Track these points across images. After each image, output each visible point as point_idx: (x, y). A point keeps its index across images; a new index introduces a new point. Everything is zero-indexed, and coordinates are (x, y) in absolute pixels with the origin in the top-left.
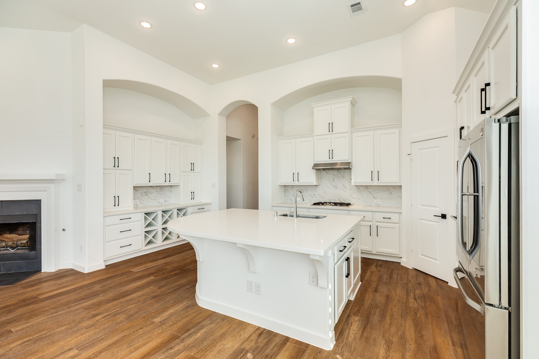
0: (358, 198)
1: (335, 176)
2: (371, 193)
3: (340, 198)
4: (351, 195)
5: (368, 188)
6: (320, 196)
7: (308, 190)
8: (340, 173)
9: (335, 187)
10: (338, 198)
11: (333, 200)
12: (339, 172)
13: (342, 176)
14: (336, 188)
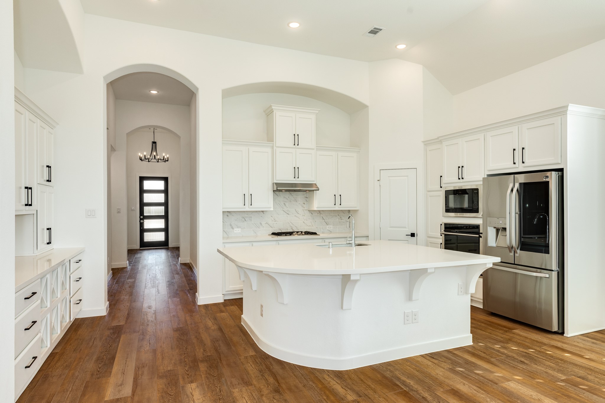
0: (311, 226)
1: (287, 199)
2: (324, 219)
3: (292, 225)
4: (304, 222)
5: (321, 213)
6: (269, 225)
7: (251, 217)
8: (292, 196)
9: (286, 213)
10: (290, 227)
11: (284, 229)
12: (291, 194)
13: (295, 199)
14: (288, 214)
